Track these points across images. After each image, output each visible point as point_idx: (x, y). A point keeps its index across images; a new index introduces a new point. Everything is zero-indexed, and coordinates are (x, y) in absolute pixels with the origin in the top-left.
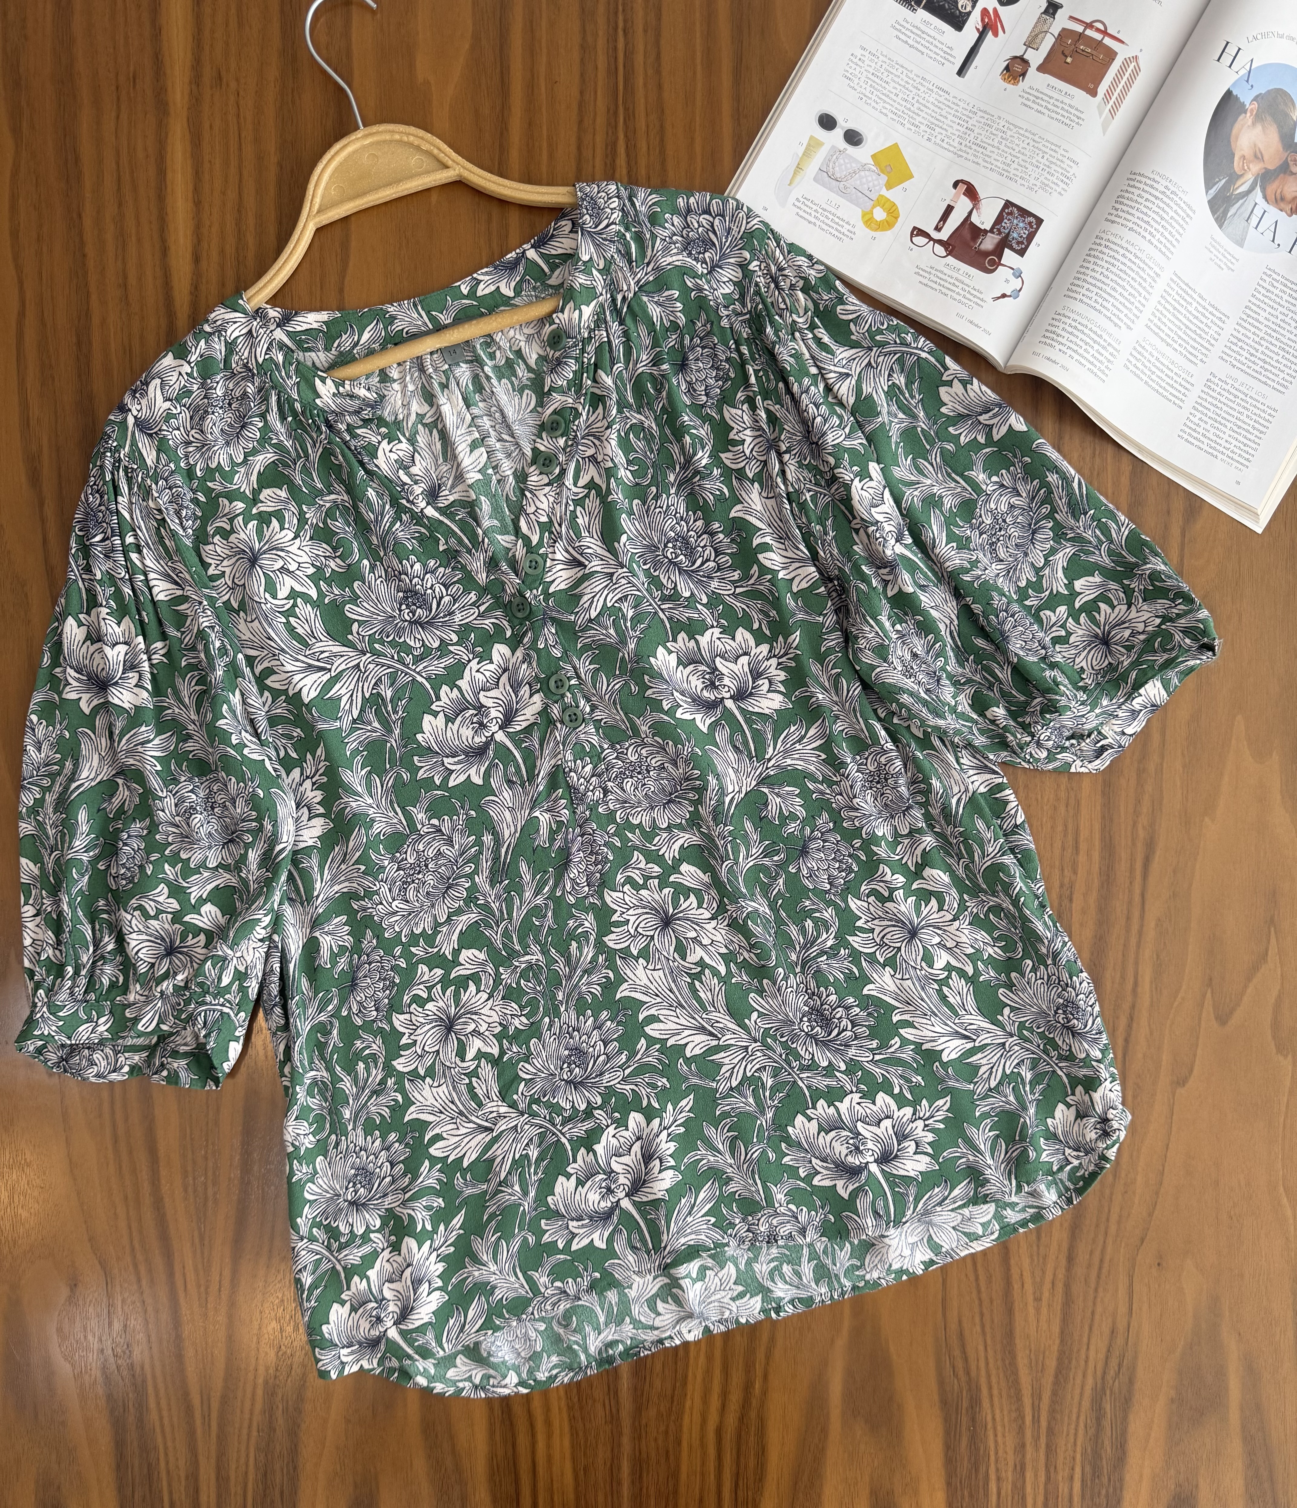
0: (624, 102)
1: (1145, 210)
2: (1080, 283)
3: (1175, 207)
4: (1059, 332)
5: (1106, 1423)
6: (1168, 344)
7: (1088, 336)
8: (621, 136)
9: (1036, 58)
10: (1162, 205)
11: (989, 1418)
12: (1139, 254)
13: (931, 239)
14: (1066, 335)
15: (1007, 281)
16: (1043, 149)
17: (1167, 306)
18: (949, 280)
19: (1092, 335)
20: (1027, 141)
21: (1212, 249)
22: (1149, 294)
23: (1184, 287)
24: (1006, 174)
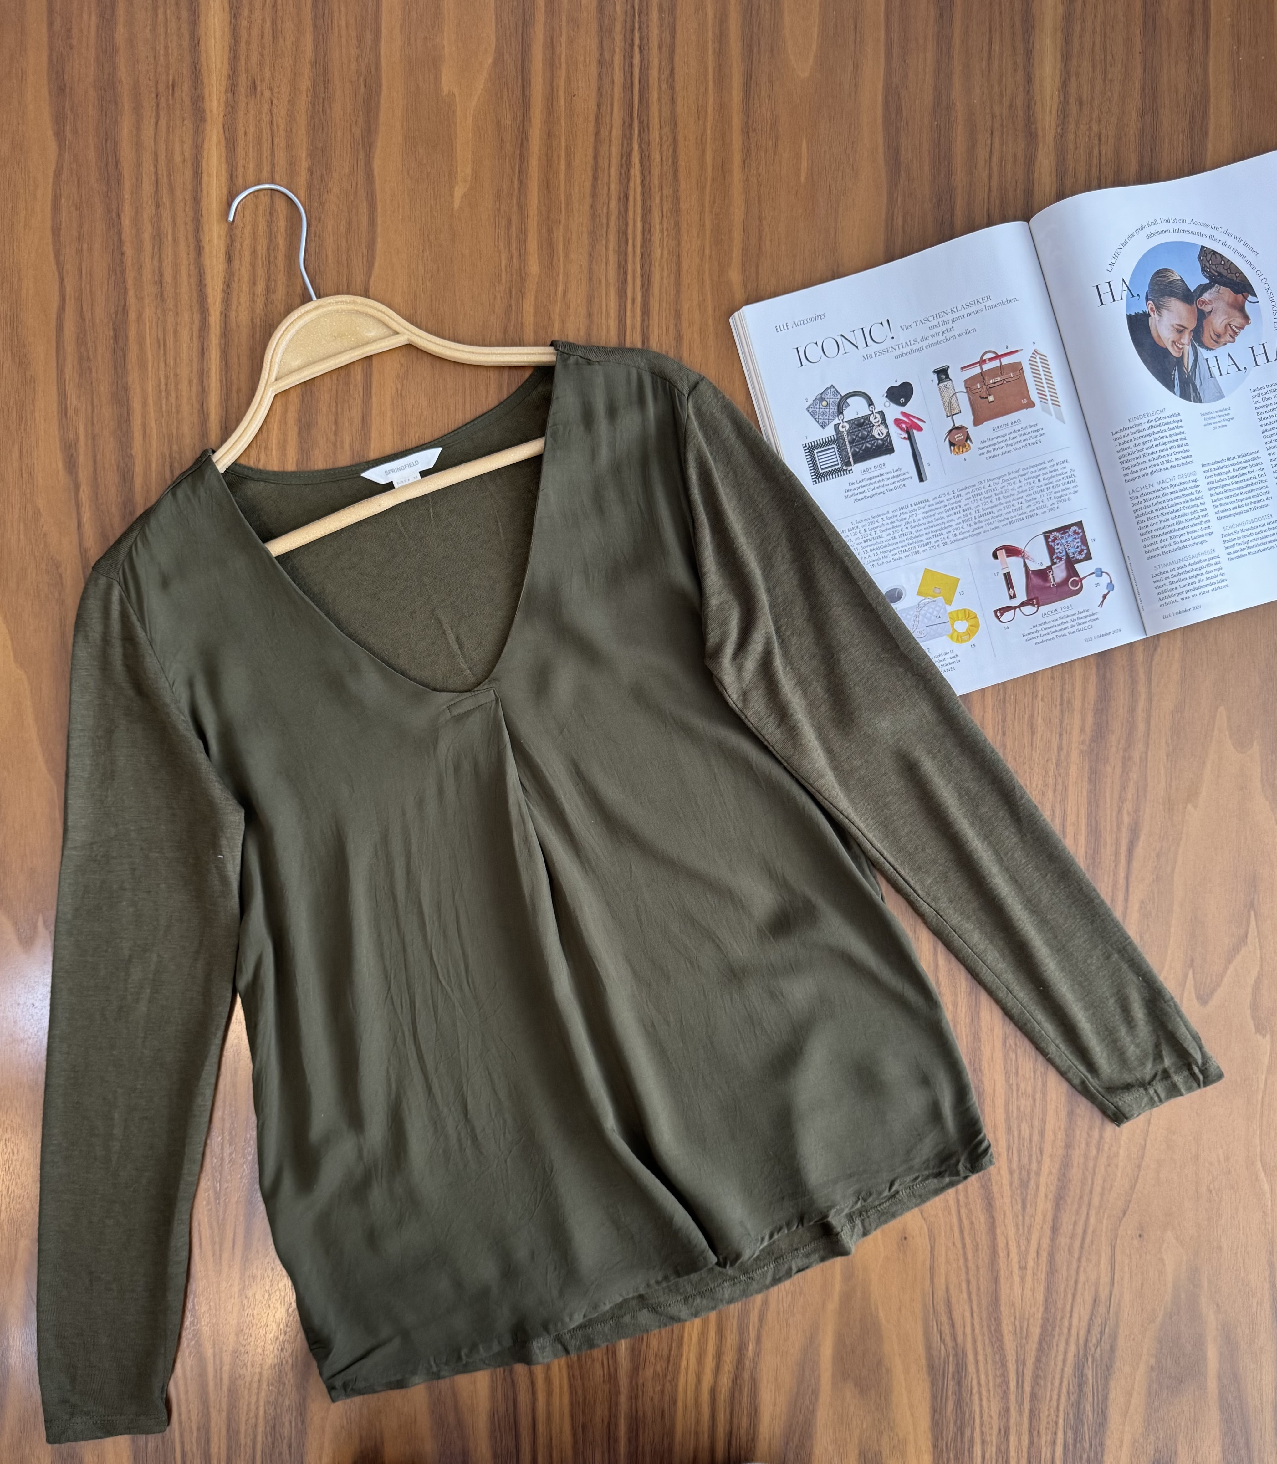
1: (1149, 451)
2: (1151, 541)
3: (1166, 427)
4: (1169, 587)
6: (1240, 513)
7: (1192, 570)
9: (965, 418)
10: (1156, 436)
12: (1172, 483)
13: (1015, 608)
14: (1177, 585)
15: (1097, 584)
16: (1034, 475)
17: (1218, 491)
18: (1056, 623)
19: (1194, 567)
20: (1017, 480)
21: (1209, 422)
22: (1202, 498)
23: (1215, 466)
24: (1024, 516)
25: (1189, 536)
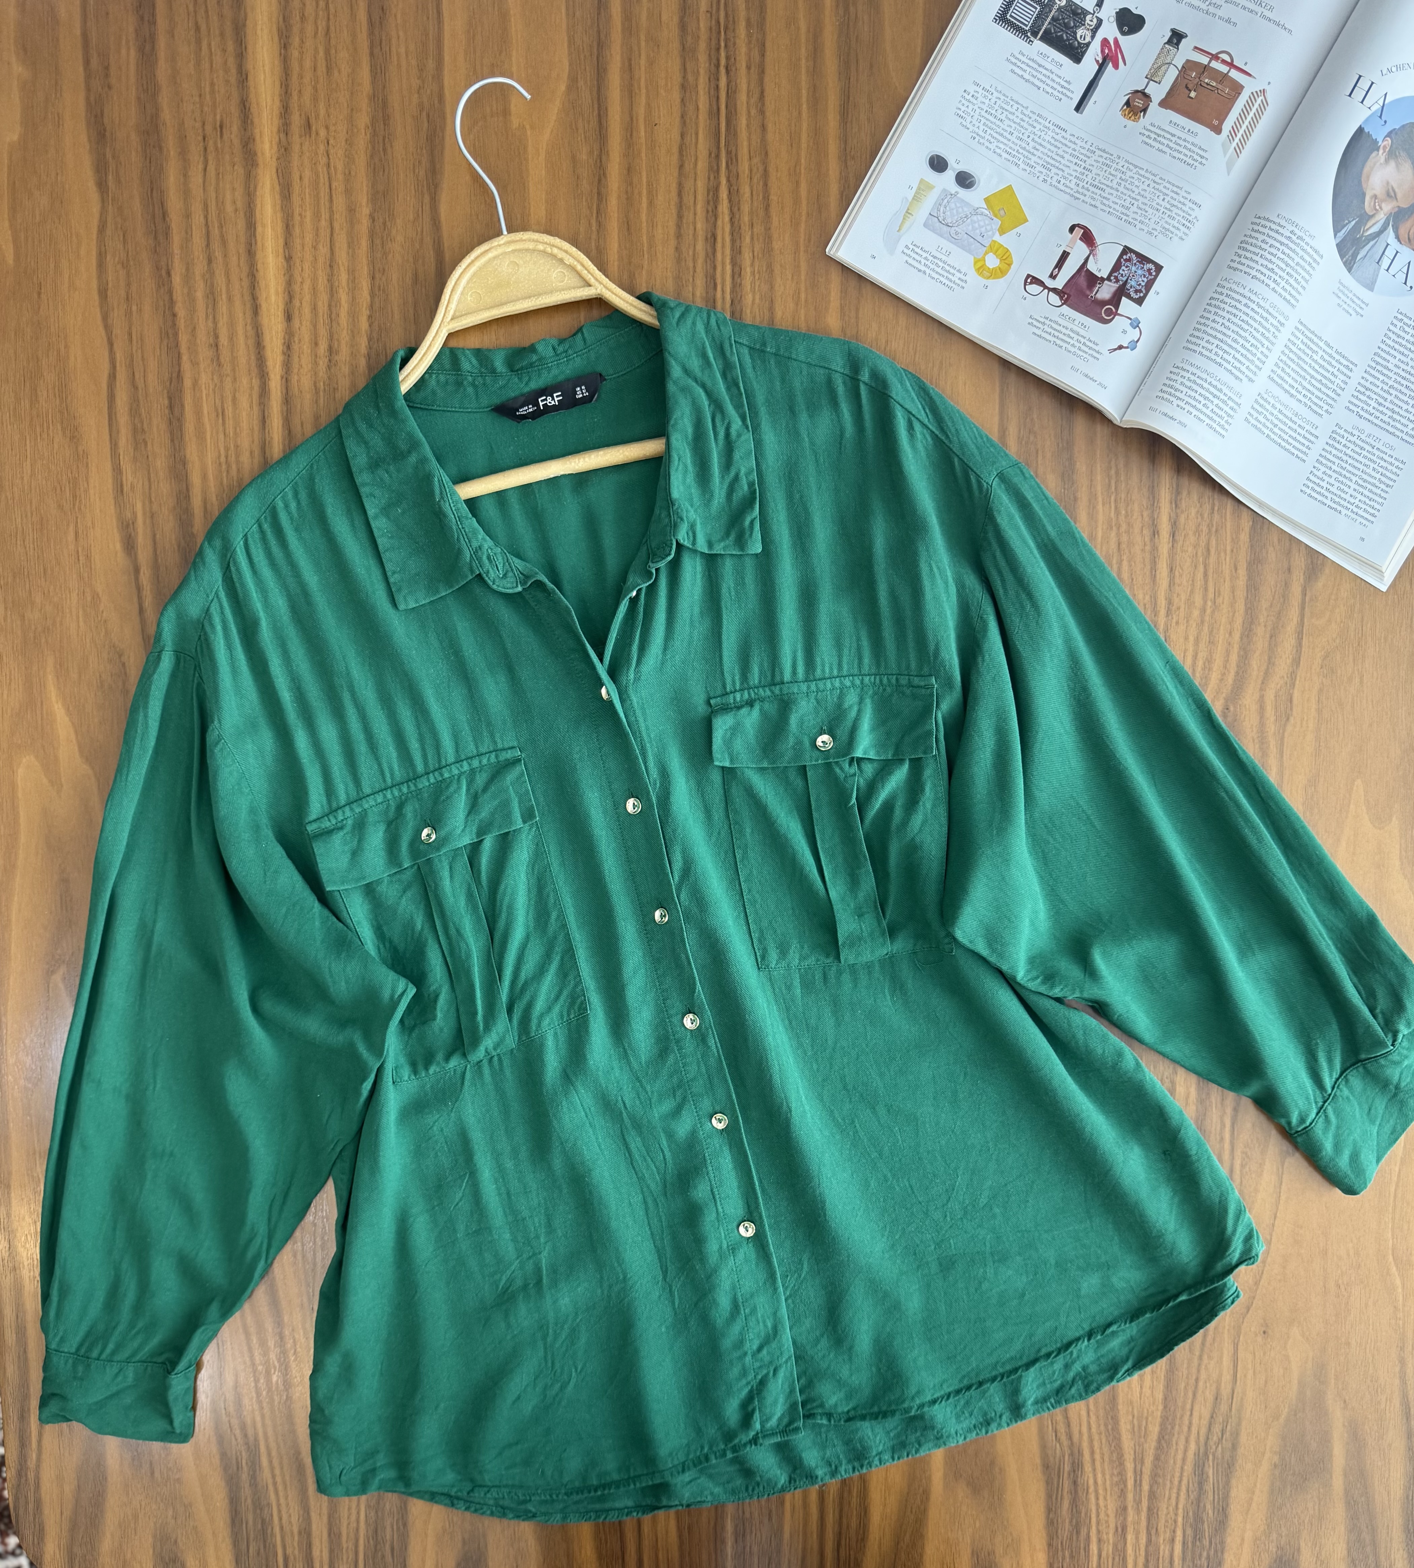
0: (727, 145)
1: (1269, 257)
2: (1200, 334)
3: (1301, 253)
4: (1178, 386)
5: (1209, 1487)
6: (1292, 396)
7: (1208, 390)
8: (724, 181)
9: (1158, 92)
10: (1287, 251)
11: (1091, 1482)
12: (1262, 303)
13: (1045, 287)
14: (1185, 390)
15: (1124, 332)
16: (1164, 190)
17: (1292, 355)
18: (1064, 330)
19: (1212, 389)
20: (1147, 182)
21: (1340, 295)
22: (1273, 344)
23: (1310, 335)
24: (1124, 217)
25: (1232, 361)
